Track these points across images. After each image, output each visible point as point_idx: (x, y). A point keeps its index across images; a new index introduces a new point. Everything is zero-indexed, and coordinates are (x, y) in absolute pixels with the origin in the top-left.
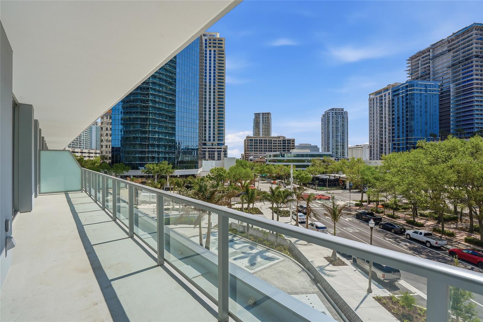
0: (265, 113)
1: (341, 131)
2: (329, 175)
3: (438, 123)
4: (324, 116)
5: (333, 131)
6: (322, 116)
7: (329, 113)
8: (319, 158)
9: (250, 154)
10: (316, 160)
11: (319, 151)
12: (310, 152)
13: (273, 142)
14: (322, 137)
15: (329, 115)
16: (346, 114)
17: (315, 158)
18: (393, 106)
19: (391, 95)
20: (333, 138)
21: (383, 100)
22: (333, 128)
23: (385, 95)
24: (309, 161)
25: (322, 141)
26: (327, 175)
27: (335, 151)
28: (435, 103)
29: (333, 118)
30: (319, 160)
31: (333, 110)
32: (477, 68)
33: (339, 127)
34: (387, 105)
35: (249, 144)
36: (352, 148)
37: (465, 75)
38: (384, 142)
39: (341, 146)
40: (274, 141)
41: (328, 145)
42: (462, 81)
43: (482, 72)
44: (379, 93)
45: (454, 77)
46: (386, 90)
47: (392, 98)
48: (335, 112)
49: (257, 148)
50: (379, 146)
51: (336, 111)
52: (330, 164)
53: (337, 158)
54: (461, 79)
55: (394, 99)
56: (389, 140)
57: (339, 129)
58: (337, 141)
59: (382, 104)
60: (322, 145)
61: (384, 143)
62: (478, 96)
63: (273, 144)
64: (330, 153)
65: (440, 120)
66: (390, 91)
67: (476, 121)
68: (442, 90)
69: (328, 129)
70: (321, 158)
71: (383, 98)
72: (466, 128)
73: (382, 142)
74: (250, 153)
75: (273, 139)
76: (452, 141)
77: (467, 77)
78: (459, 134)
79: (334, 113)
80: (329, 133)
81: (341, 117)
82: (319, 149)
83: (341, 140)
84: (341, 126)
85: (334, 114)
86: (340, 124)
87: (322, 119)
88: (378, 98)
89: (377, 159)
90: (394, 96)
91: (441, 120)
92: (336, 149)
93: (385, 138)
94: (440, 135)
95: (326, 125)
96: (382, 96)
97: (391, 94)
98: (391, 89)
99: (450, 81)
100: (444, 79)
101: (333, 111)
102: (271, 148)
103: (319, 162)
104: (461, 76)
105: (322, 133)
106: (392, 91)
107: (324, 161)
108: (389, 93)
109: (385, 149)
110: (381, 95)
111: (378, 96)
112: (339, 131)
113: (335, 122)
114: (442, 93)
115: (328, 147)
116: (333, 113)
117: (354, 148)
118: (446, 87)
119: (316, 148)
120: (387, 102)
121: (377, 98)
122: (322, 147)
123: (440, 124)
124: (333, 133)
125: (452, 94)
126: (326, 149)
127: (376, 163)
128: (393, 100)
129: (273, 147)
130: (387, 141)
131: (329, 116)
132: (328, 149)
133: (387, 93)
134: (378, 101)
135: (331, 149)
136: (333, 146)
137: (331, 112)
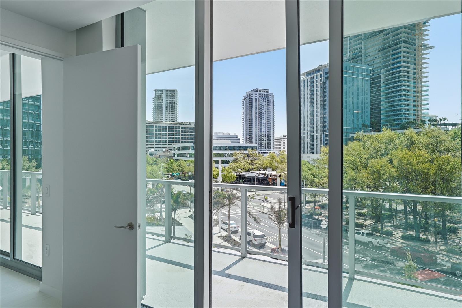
0: (170, 91)
1: (265, 118)
2: (258, 172)
3: (369, 112)
4: (245, 98)
5: (256, 117)
6: (244, 98)
7: (252, 94)
8: (242, 151)
9: (149, 146)
10: (239, 153)
11: (239, 142)
12: (231, 143)
13: (181, 130)
14: (243, 125)
15: (252, 96)
16: (271, 96)
17: (238, 152)
18: (325, 90)
19: (322, 78)
20: (256, 125)
21: (315, 82)
22: (256, 113)
23: (317, 76)
24: (231, 155)
25: (243, 130)
26: (255, 173)
27: (259, 142)
28: (367, 90)
29: (256, 101)
30: (243, 153)
31: (257, 91)
32: (405, 54)
33: (263, 113)
34: (319, 89)
35: (148, 132)
36: (279, 139)
37: (394, 61)
38: (315, 132)
39: (265, 136)
40: (182, 128)
41: (250, 135)
42: (391, 67)
43: (409, 59)
44: (310, 74)
45: (384, 62)
46: (318, 70)
47: (324, 81)
48: (260, 94)
49: (159, 138)
50: (309, 137)
51: (260, 93)
52: (256, 158)
53: (261, 152)
54: (391, 65)
55: (326, 82)
56: (321, 131)
57: (263, 115)
58: (261, 130)
59: (313, 87)
60: (243, 135)
61: (315, 134)
62: (405, 85)
63: (181, 133)
64: (254, 145)
65: (371, 109)
66: (322, 73)
67: (404, 112)
68: (373, 75)
69: (250, 115)
70: (245, 152)
71: (315, 80)
72: (395, 119)
73: (313, 133)
74: (149, 145)
75: (181, 126)
76: (386, 133)
77: (396, 63)
78: (389, 125)
79: (258, 94)
80: (251, 120)
81: (266, 101)
82: (239, 140)
83: (266, 129)
84: (265, 112)
85: (258, 96)
86: (265, 109)
87: (243, 102)
88: (309, 80)
89: (308, 153)
90: (326, 78)
91: (373, 109)
92: (260, 140)
93: (317, 127)
94: (371, 126)
95: (248, 110)
96: (313, 78)
97: (323, 76)
98: (323, 70)
99: (380, 66)
100: (375, 64)
101: (256, 93)
102: (179, 138)
103: (242, 157)
104: (391, 62)
105: (243, 119)
106: (323, 73)
107: (248, 156)
108: (321, 75)
109: (317, 141)
110: (312, 76)
111: (309, 77)
112: (263, 117)
113: (258, 106)
114: (373, 79)
115: (251, 138)
116: (256, 94)
117: (281, 139)
118: (377, 73)
119: (235, 138)
120: (319, 86)
121: (308, 79)
122: (243, 137)
123: (371, 114)
124: (256, 119)
125: (382, 81)
126: (249, 140)
127: (308, 157)
128: (325, 83)
129: (181, 137)
130: (319, 132)
131: (252, 99)
132: (250, 139)
133: (318, 74)
134: (309, 83)
135: (254, 140)
136: (256, 136)
137: (254, 93)
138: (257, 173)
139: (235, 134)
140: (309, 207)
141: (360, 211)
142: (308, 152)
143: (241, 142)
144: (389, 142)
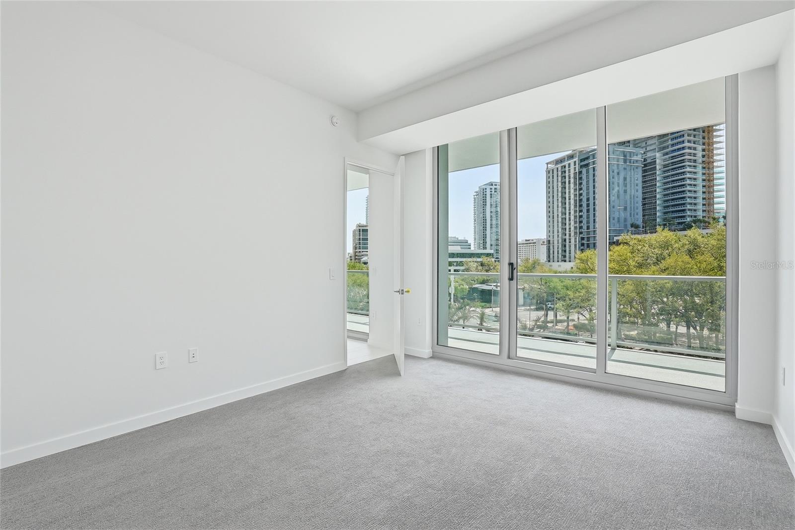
2: (495, 284)
3: (641, 208)
4: (477, 193)
5: (491, 217)
6: (475, 194)
7: (486, 189)
8: (475, 259)
9: (362, 254)
10: (470, 262)
11: (470, 248)
12: (460, 249)
14: (475, 226)
15: (486, 192)
17: (469, 259)
18: (580, 182)
19: (577, 166)
20: (491, 227)
21: (567, 172)
22: (491, 212)
23: (569, 164)
24: (460, 264)
25: (475, 233)
26: (491, 285)
27: (494, 247)
28: (637, 180)
29: (491, 197)
30: (476, 262)
31: (492, 185)
34: (572, 180)
35: (361, 237)
36: (524, 244)
37: (675, 141)
38: (568, 235)
41: (483, 240)
42: (670, 149)
43: (695, 137)
44: (561, 161)
45: (661, 143)
46: (571, 157)
47: (579, 170)
48: (495, 189)
50: (560, 241)
51: (495, 187)
52: (492, 268)
53: (497, 260)
54: (670, 146)
55: (582, 171)
56: (575, 233)
59: (565, 178)
60: (475, 239)
61: (567, 237)
62: (691, 172)
64: (488, 251)
65: (644, 205)
66: (576, 159)
67: (689, 207)
68: (645, 160)
69: (483, 215)
70: (479, 260)
71: (567, 169)
72: (676, 217)
73: (566, 235)
74: (362, 252)
76: (663, 235)
77: (677, 143)
78: (667, 225)
79: (493, 189)
80: (485, 220)
82: (470, 245)
85: (493, 191)
87: (475, 198)
88: (560, 169)
90: (581, 167)
91: (645, 204)
93: (570, 228)
94: (643, 226)
95: (481, 208)
96: (565, 167)
97: (577, 164)
98: (577, 157)
99: (655, 149)
100: (648, 145)
101: (491, 187)
103: (475, 266)
104: (670, 142)
105: (475, 221)
106: (578, 159)
107: (482, 264)
108: (575, 162)
109: (570, 246)
110: (563, 164)
111: (559, 166)
113: (494, 204)
114: (645, 165)
115: (485, 243)
116: (491, 189)
117: (526, 244)
118: (650, 157)
119: (465, 243)
120: (572, 176)
121: (557, 168)
122: (475, 243)
123: (643, 210)
124: (491, 220)
125: (658, 167)
126: (482, 245)
127: (560, 266)
128: (580, 173)
130: (572, 234)
131: (486, 195)
132: (483, 245)
133: (572, 161)
134: (560, 173)
135: (488, 245)
136: (491, 240)
137: (488, 188)
138: (494, 286)
139: (465, 238)
140: (561, 328)
141: (628, 333)
142: (559, 260)
143: (472, 248)
144: (666, 245)
